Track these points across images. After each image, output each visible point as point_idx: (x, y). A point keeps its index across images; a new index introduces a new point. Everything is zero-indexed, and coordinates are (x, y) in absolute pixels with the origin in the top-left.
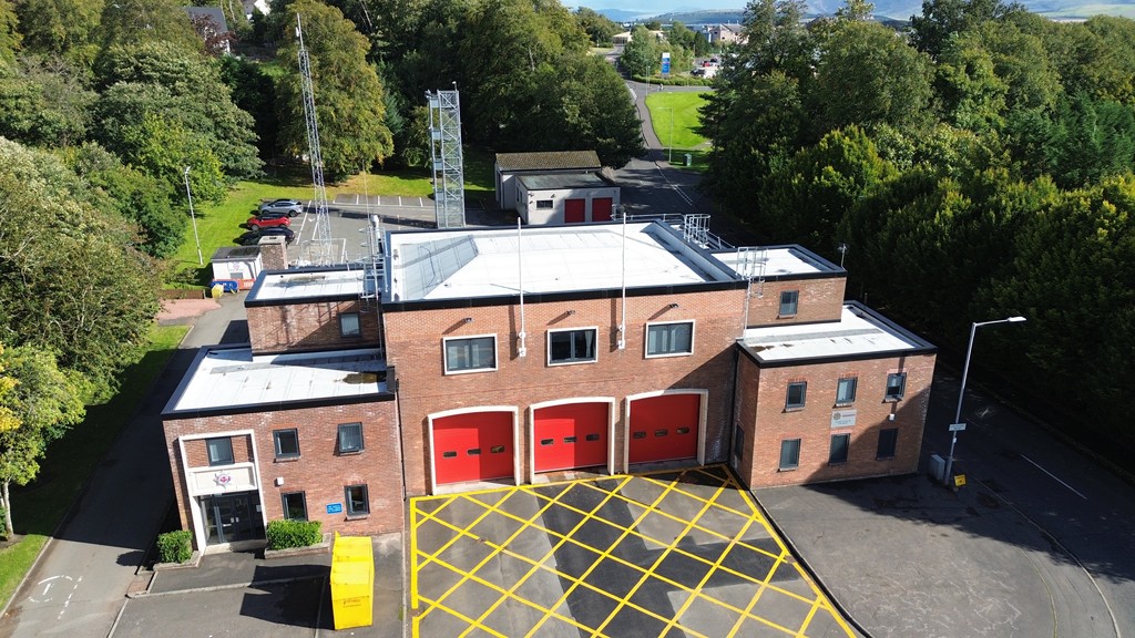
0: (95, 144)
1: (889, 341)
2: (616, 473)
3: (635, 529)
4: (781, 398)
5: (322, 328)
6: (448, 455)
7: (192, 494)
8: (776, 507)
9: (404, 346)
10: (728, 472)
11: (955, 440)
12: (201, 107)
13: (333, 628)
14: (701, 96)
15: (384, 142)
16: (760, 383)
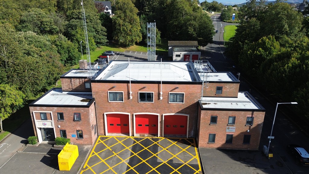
0: (62, 34)
1: (252, 106)
2: (160, 137)
3: (157, 155)
4: (208, 120)
5: (80, 85)
6: (111, 125)
7: (37, 127)
8: (205, 155)
9: (97, 93)
10: (194, 141)
11: (270, 142)
12: (92, 26)
13: (59, 170)
14: (236, 26)
16: (201, 115)
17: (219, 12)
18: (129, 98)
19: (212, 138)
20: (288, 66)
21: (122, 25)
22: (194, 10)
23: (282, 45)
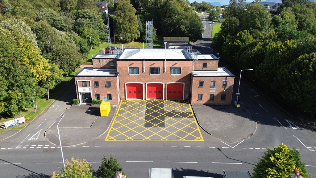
0: (73, 31)
2: (164, 100)
3: (164, 108)
4: (198, 84)
5: (106, 64)
6: (129, 92)
7: (79, 92)
8: (195, 107)
9: (120, 68)
10: (188, 101)
11: (238, 97)
12: (96, 24)
13: (100, 116)
15: (138, 34)
16: (193, 81)
17: (208, 12)
18: (143, 72)
19: (201, 97)
20: (254, 51)
21: (122, 24)
22: (185, 10)
23: (254, 38)
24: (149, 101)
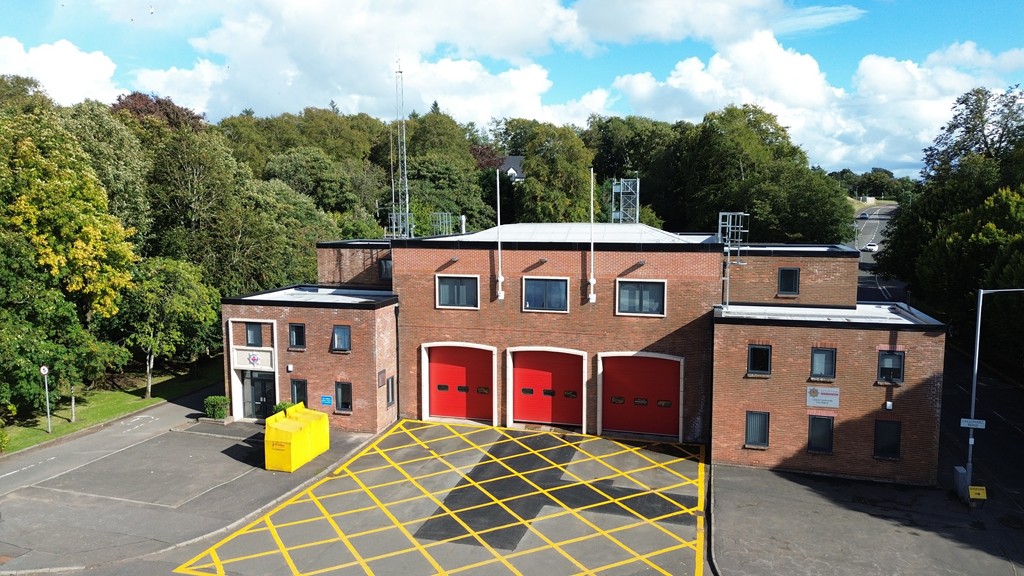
2: (587, 433)
3: (565, 467)
4: (741, 361)
5: (367, 270)
6: (440, 387)
7: (233, 367)
9: (406, 278)
10: (702, 450)
11: (972, 441)
13: (263, 467)
16: (716, 341)
17: (891, 199)
19: (759, 429)
21: (542, 199)
24: (514, 434)
